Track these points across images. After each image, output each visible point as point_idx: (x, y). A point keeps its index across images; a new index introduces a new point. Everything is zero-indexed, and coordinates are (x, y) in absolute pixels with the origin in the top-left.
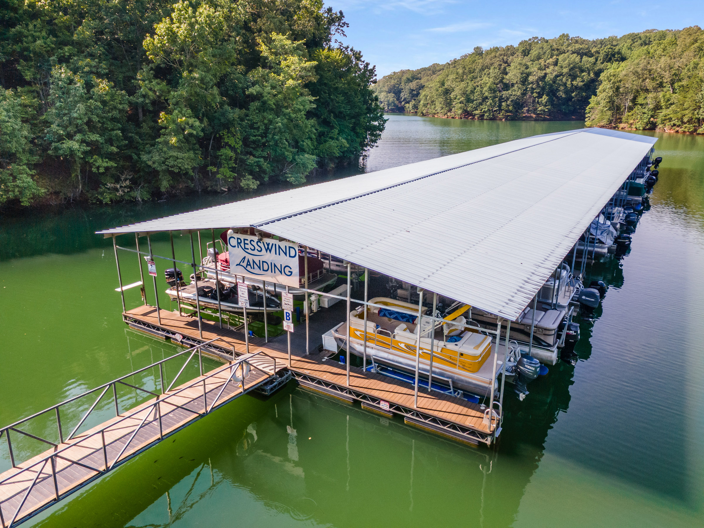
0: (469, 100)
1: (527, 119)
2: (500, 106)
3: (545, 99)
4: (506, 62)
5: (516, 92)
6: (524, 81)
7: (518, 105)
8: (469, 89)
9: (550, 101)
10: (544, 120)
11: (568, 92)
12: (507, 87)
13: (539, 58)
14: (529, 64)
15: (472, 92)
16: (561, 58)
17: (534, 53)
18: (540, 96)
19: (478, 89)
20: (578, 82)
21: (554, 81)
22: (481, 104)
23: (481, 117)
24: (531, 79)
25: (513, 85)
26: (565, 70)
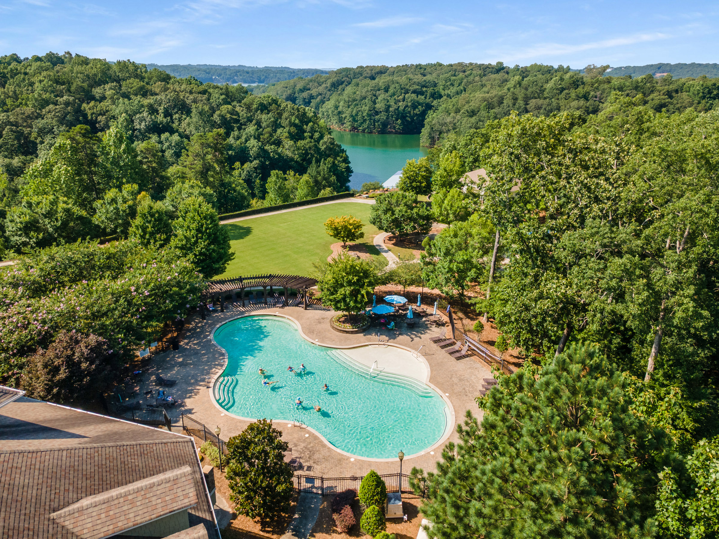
0: (354, 120)
1: (390, 133)
2: (374, 125)
3: (399, 121)
4: (375, 96)
5: (382, 117)
6: (387, 110)
7: (385, 125)
8: (354, 114)
9: (403, 123)
10: (400, 133)
11: (412, 118)
12: (377, 113)
13: (394, 94)
14: (389, 98)
15: (357, 115)
16: (407, 96)
17: (391, 90)
18: (397, 120)
19: (360, 113)
20: (417, 111)
21: (404, 110)
22: (362, 123)
23: (364, 131)
24: (391, 109)
25: (381, 112)
26: (409, 104)
